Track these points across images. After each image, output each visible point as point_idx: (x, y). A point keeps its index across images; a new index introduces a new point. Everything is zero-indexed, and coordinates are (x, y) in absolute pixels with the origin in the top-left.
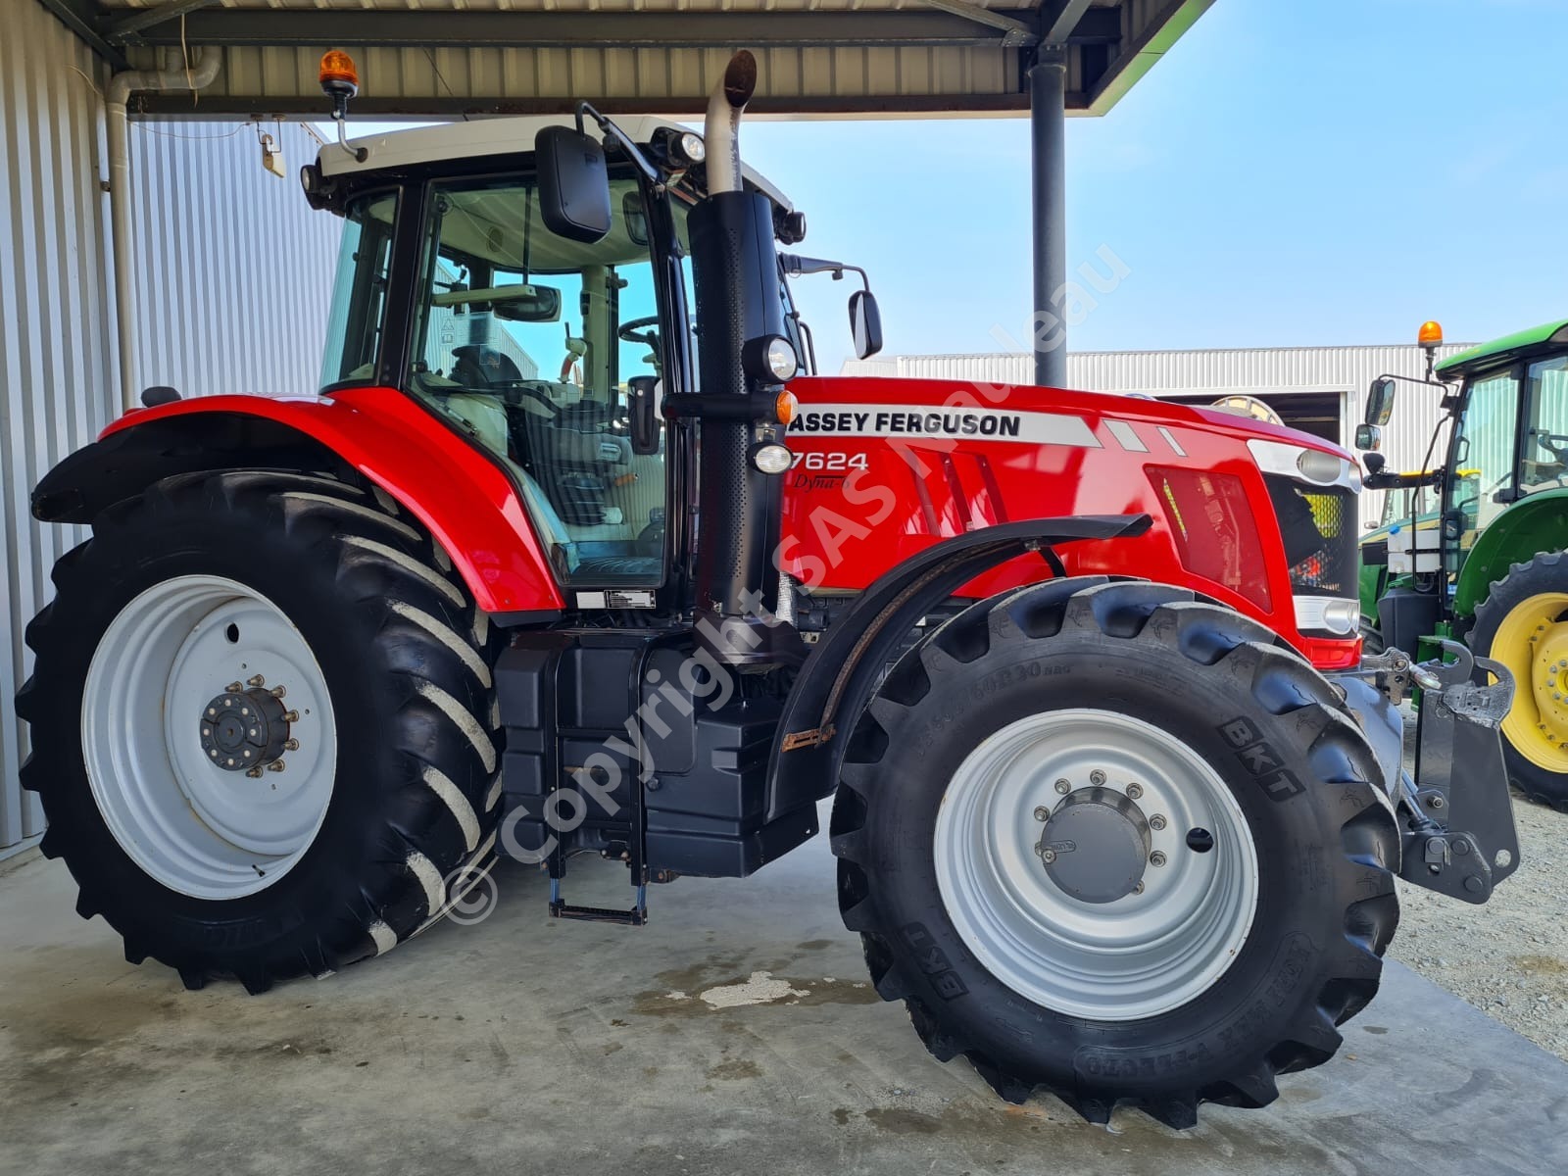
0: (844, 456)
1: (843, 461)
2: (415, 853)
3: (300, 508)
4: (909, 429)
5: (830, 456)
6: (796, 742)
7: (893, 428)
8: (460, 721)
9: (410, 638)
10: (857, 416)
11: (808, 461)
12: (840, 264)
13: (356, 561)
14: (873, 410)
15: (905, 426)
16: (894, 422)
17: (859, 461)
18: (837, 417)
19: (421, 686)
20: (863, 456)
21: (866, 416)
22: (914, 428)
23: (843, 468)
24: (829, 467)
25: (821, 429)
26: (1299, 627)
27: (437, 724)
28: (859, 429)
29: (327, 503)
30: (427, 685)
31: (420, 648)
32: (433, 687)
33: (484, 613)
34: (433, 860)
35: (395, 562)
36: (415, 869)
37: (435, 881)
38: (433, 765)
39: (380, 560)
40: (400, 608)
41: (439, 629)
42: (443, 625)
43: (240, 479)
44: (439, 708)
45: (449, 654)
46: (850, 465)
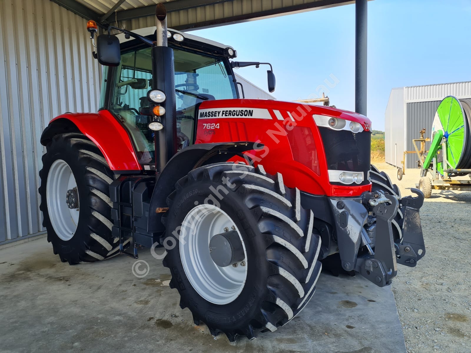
0: (214, 124)
1: (214, 126)
2: (93, 233)
3: (75, 142)
4: (229, 116)
5: (212, 124)
6: (162, 210)
7: (226, 115)
8: (105, 199)
9: (92, 177)
10: (218, 112)
11: (207, 126)
12: (259, 62)
13: (83, 156)
14: (221, 110)
15: (228, 114)
16: (226, 113)
17: (217, 126)
18: (214, 112)
19: (92, 190)
20: (218, 124)
21: (220, 111)
22: (230, 115)
23: (214, 128)
24: (211, 128)
25: (210, 116)
26: (330, 181)
27: (98, 200)
28: (218, 116)
29: (81, 141)
30: (93, 189)
31: (94, 179)
32: (96, 190)
33: (112, 170)
34: (100, 236)
35: (93, 157)
36: (93, 238)
37: (103, 241)
38: (96, 211)
39: (89, 156)
40: (89, 169)
41: (101, 174)
42: (103, 174)
43: (67, 135)
44: (98, 196)
45: (103, 181)
46: (216, 127)
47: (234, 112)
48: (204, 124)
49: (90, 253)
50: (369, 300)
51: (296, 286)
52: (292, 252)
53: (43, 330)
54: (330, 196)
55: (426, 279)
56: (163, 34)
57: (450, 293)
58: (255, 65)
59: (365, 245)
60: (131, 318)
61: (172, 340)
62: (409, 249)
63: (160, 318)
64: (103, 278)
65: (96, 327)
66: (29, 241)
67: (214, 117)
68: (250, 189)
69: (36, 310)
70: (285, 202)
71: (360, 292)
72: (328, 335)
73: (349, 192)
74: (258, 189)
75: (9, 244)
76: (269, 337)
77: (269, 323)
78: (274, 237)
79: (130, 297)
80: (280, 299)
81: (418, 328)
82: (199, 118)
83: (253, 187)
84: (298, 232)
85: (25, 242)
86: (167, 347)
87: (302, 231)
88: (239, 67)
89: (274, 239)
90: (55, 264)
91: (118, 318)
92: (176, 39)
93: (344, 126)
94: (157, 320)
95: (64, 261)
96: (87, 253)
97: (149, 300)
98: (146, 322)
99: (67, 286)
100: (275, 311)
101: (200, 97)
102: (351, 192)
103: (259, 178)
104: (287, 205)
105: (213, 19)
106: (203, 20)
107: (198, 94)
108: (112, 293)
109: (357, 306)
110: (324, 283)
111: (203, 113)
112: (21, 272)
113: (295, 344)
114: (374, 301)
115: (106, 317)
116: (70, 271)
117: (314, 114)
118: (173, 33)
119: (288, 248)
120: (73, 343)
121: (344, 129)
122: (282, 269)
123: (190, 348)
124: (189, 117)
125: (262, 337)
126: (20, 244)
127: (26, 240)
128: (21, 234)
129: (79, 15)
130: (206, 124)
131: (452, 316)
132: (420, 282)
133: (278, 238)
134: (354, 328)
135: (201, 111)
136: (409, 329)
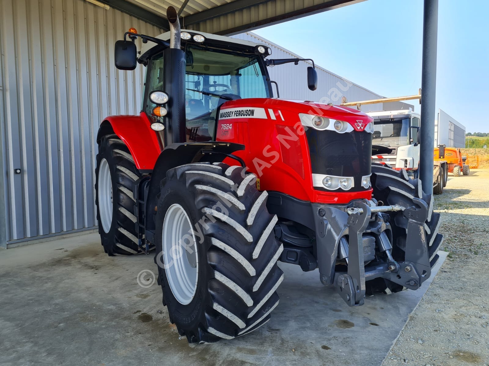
1: (228, 126)
2: (121, 228)
3: (112, 143)
7: (236, 116)
8: (131, 196)
9: (122, 175)
11: (224, 127)
12: (298, 59)
13: (116, 156)
14: (234, 110)
16: (237, 113)
18: (229, 112)
19: (119, 187)
20: (231, 125)
21: (233, 112)
22: (239, 115)
24: (226, 129)
25: (227, 117)
26: (314, 186)
27: (125, 196)
28: (232, 116)
29: (118, 141)
30: (121, 186)
31: (123, 177)
32: (123, 187)
33: (138, 169)
34: (128, 230)
35: (124, 156)
36: (121, 232)
37: (131, 236)
38: (123, 207)
39: (121, 155)
40: (119, 167)
41: (129, 173)
42: (131, 172)
43: (109, 136)
44: (124, 193)
45: (131, 179)
46: (229, 128)
47: (242, 112)
48: (222, 125)
49: (120, 246)
50: (372, 322)
51: (238, 293)
52: (233, 256)
53: (46, 309)
54: (314, 202)
55: (466, 309)
56: (175, 36)
57: (484, 329)
58: (294, 62)
59: (344, 257)
60: (123, 308)
61: (140, 333)
62: (409, 268)
63: (146, 313)
64: (127, 270)
65: (87, 312)
66: (94, 232)
67: (229, 118)
68: (201, 189)
69: (54, 292)
70: (237, 205)
71: (369, 314)
72: (294, 352)
73: (334, 199)
74: (209, 190)
75: (75, 233)
76: (232, 345)
77: (210, 327)
78: (212, 240)
79: (136, 290)
80: (217, 304)
81: (407, 361)
82: (220, 119)
83: (205, 188)
84: (245, 237)
85: (91, 233)
86: (131, 339)
87: (252, 237)
88: (275, 65)
89: (211, 241)
90: (98, 254)
91: (112, 307)
92: (196, 41)
93: (327, 126)
94: (142, 314)
95: (106, 252)
96: (118, 245)
97: (150, 295)
98: (132, 314)
99: (93, 274)
100: (219, 317)
101: (223, 97)
102: (336, 199)
103: (218, 179)
104: (238, 208)
105: (275, 16)
106: (265, 18)
107: (221, 95)
108: (124, 285)
109: (353, 327)
110: (335, 299)
111: (223, 113)
112: (68, 258)
113: (252, 355)
114: (376, 325)
115: (103, 305)
116: (106, 261)
117: (301, 113)
118: (193, 35)
119: (228, 253)
120: (59, 323)
121: (328, 128)
122: (219, 273)
123: (150, 343)
124: (212, 118)
125: (225, 344)
126: (85, 234)
127: (91, 231)
128: (86, 226)
129: (150, 23)
130: (223, 125)
131: (462, 354)
132: (456, 311)
133: (218, 241)
134: (331, 349)
135: (222, 111)
136: (394, 360)
